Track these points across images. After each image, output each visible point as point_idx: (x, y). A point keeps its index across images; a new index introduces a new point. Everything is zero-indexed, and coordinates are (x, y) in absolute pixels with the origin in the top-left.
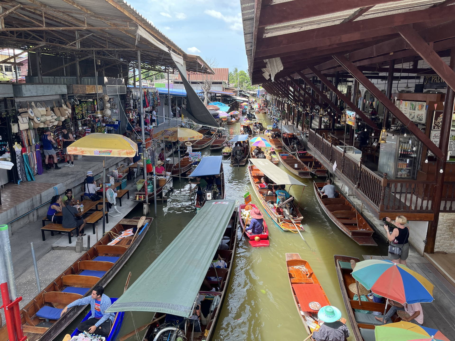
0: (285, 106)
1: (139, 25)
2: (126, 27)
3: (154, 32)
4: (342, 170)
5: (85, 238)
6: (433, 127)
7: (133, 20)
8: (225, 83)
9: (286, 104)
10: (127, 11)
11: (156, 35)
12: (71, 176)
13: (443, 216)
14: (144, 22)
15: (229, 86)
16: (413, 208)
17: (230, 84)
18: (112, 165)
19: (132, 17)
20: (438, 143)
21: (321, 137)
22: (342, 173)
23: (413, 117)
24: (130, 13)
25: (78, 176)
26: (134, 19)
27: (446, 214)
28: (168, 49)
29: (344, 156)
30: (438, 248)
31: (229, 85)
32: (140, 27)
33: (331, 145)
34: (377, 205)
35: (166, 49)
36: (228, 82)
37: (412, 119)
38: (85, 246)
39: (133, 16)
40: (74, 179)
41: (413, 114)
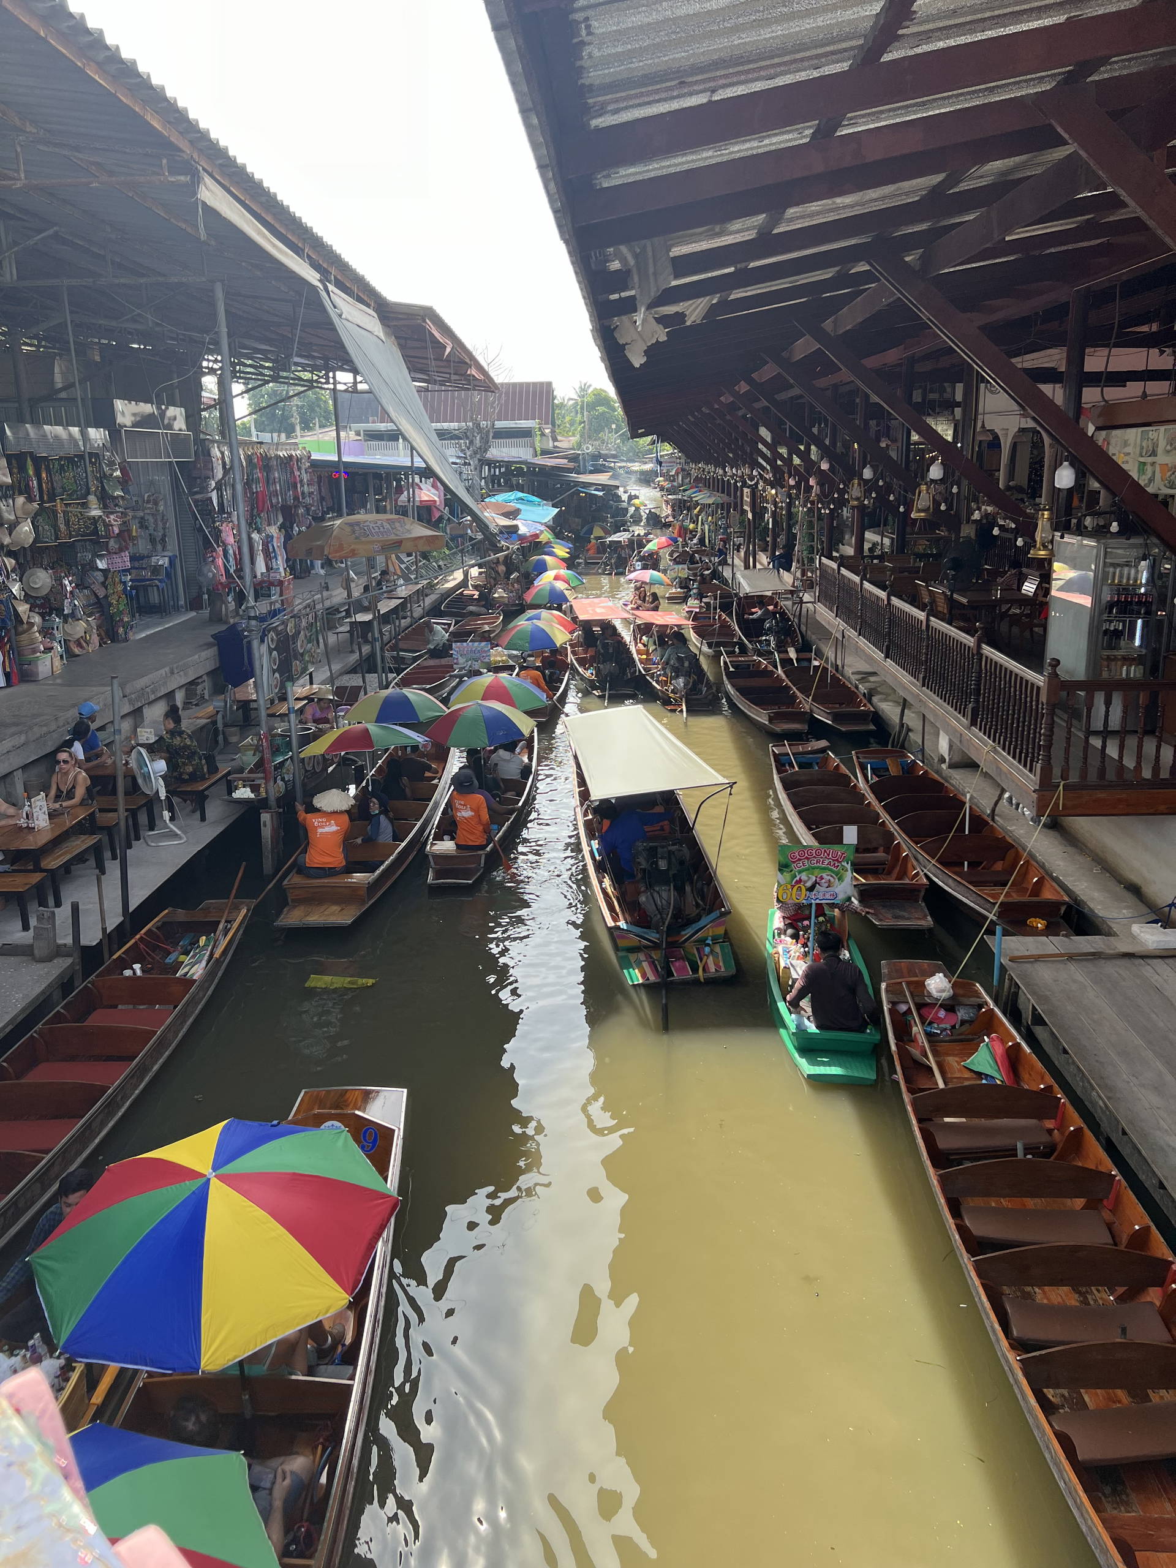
0: (745, 498)
1: (204, 169)
2: (158, 174)
3: (261, 203)
4: (921, 676)
5: (63, 914)
7: (183, 152)
8: (543, 435)
9: (746, 490)
10: (156, 112)
11: (269, 218)
12: (13, 729)
14: (220, 161)
15: (556, 444)
16: (1147, 774)
17: (559, 438)
18: (152, 697)
19: (175, 138)
21: (857, 579)
22: (923, 685)
23: (1151, 479)
24: (169, 123)
25: (36, 729)
26: (183, 145)
28: (318, 276)
29: (928, 625)
31: (555, 439)
32: (207, 180)
33: (889, 599)
34: (1031, 771)
35: (312, 276)
36: (553, 432)
37: (1148, 484)
38: (66, 939)
39: (181, 133)
40: (23, 738)
41: (1149, 469)
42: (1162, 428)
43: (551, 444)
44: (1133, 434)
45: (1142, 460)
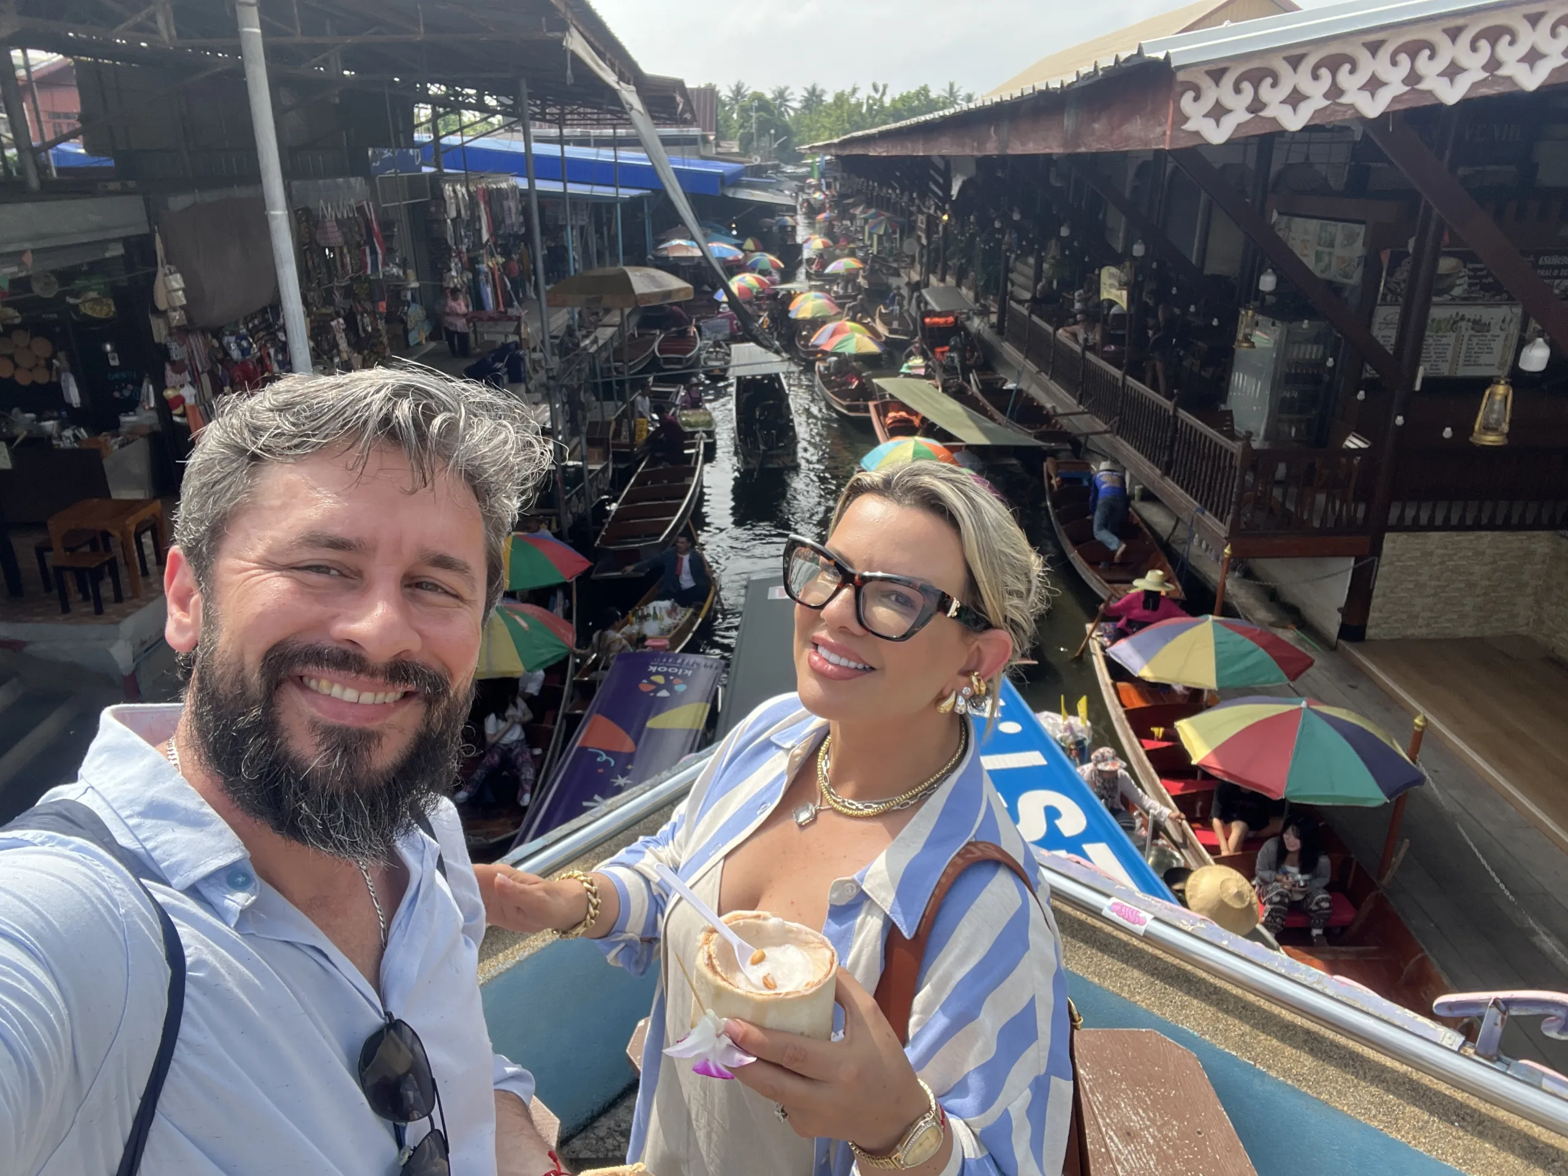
6: (1380, 297)
7: (560, 11)
8: (707, 141)
13: (1394, 542)
15: (719, 150)
16: (1316, 524)
17: (721, 143)
20: (1393, 341)
23: (1328, 267)
26: (561, 6)
27: (1402, 537)
28: (616, 78)
30: (1377, 625)
31: (718, 145)
35: (613, 80)
37: (1322, 272)
41: (1326, 259)
42: (1340, 225)
43: (714, 151)
44: (1313, 225)
45: (1320, 248)
